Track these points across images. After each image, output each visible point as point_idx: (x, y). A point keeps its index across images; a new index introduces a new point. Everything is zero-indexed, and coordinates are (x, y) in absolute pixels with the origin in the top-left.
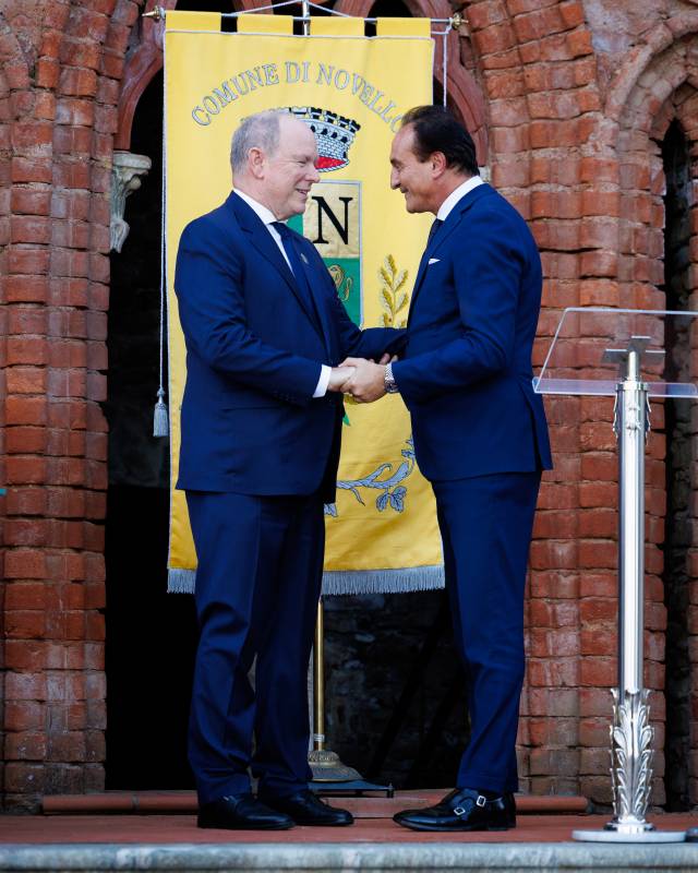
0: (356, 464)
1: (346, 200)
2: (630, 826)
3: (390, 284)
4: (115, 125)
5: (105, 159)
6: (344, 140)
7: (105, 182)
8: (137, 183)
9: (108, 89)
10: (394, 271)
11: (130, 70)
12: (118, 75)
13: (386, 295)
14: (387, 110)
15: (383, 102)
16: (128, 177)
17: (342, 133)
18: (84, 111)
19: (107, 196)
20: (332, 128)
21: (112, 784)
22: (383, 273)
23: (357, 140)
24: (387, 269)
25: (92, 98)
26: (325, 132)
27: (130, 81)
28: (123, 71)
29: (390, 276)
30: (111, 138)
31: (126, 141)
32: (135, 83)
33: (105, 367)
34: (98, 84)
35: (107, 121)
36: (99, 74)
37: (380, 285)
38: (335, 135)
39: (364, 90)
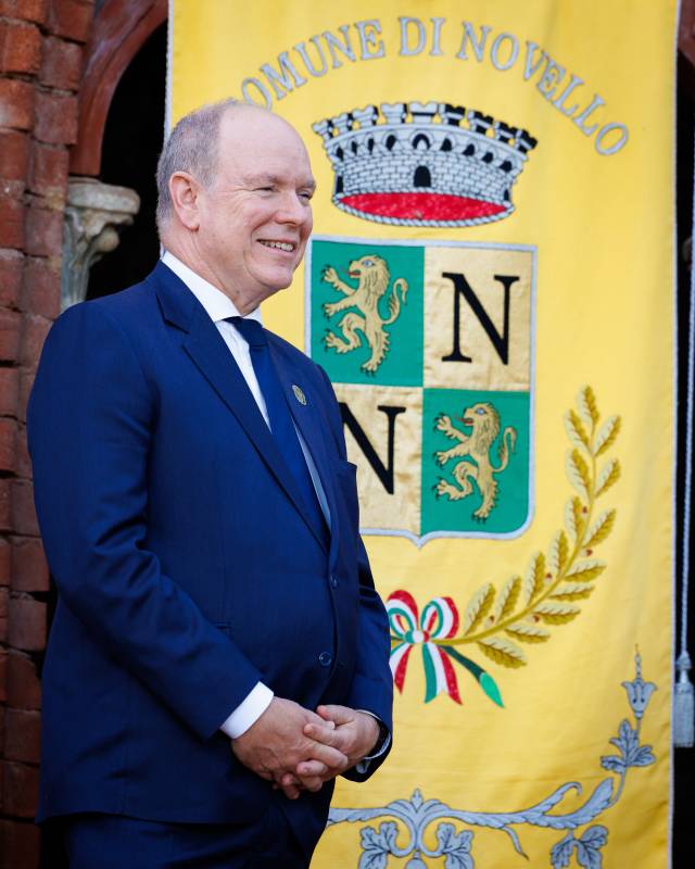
0: (513, 781)
1: (507, 281)
3: (586, 441)
4: (72, 130)
5: (53, 194)
6: (507, 166)
7: (52, 236)
8: (111, 240)
9: (61, 61)
10: (595, 417)
11: (104, 26)
12: (80, 35)
13: (577, 460)
14: (588, 111)
15: (580, 97)
16: (96, 228)
17: (503, 153)
18: (15, 100)
19: (56, 263)
20: (484, 144)
22: (575, 421)
23: (529, 167)
24: (582, 412)
25: (31, 76)
26: (470, 151)
27: (103, 46)
28: (91, 28)
29: (586, 425)
30: (64, 154)
31: (92, 158)
32: (112, 49)
33: (43, 587)
34: (42, 52)
35: (58, 122)
36: (45, 31)
37: (567, 442)
38: (488, 158)
39: (546, 72)
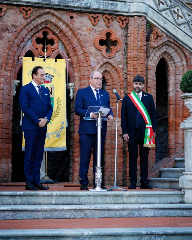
0: (52, 130)
1: (52, 88)
2: (98, 188)
3: (58, 101)
4: (14, 75)
5: (13, 81)
6: (51, 78)
7: (13, 84)
8: (18, 85)
9: (13, 69)
10: (59, 99)
11: (17, 67)
12: (15, 67)
13: (57, 103)
14: (58, 74)
15: (57, 73)
16: (16, 84)
17: (51, 77)
18: (10, 73)
19: (13, 87)
20: (50, 76)
21: (13, 181)
22: (57, 100)
23: (53, 78)
24: (58, 99)
25: (11, 71)
26: (48, 77)
27: (17, 68)
28: (16, 67)
29: (58, 100)
30: (14, 77)
31: (16, 78)
32: (18, 69)
33: (12, 114)
34: (12, 69)
35: (13, 74)
36: (12, 67)
37: (57, 102)
38: (50, 78)
39: (55, 70)
